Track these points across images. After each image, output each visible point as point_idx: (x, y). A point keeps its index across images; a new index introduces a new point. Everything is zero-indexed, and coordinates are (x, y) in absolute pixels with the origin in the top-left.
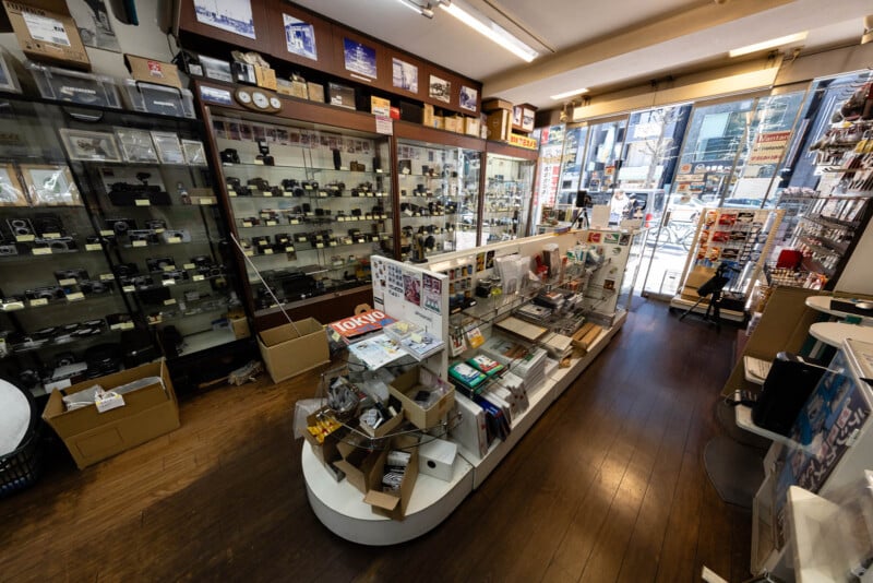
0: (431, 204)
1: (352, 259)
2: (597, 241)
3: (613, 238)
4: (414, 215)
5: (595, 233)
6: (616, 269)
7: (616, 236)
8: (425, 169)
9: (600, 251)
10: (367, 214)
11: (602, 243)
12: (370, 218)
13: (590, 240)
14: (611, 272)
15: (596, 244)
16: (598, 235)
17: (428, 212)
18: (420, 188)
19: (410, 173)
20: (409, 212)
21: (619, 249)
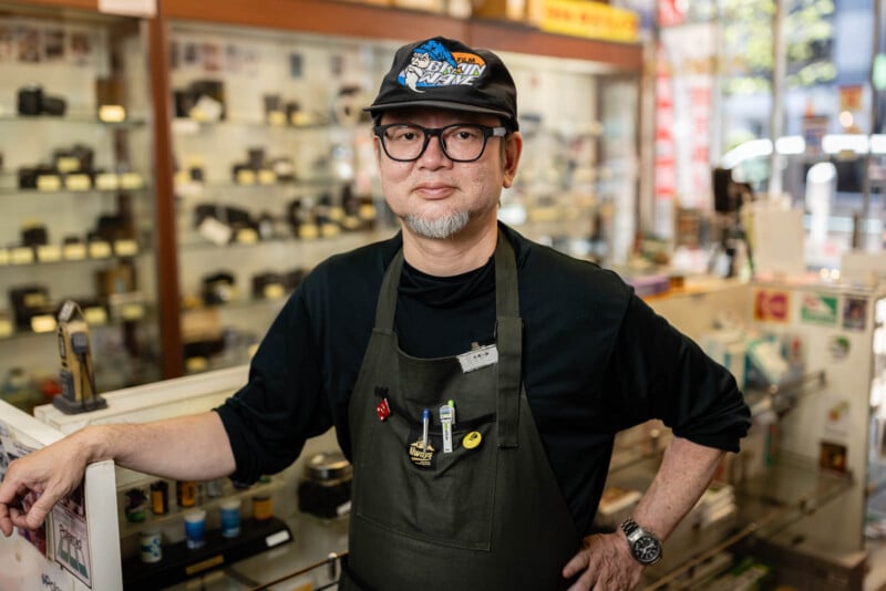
0: (295, 205)
1: (17, 381)
2: (780, 315)
3: (823, 309)
4: (233, 239)
5: (771, 292)
6: (844, 406)
7: (831, 302)
8: (271, 103)
9: (792, 351)
10: (71, 241)
11: (794, 325)
12: (76, 252)
13: (760, 314)
14: (834, 416)
15: (778, 328)
16: (781, 299)
17: (283, 228)
18: (256, 161)
19: (223, 117)
20: (216, 231)
21: (844, 344)
